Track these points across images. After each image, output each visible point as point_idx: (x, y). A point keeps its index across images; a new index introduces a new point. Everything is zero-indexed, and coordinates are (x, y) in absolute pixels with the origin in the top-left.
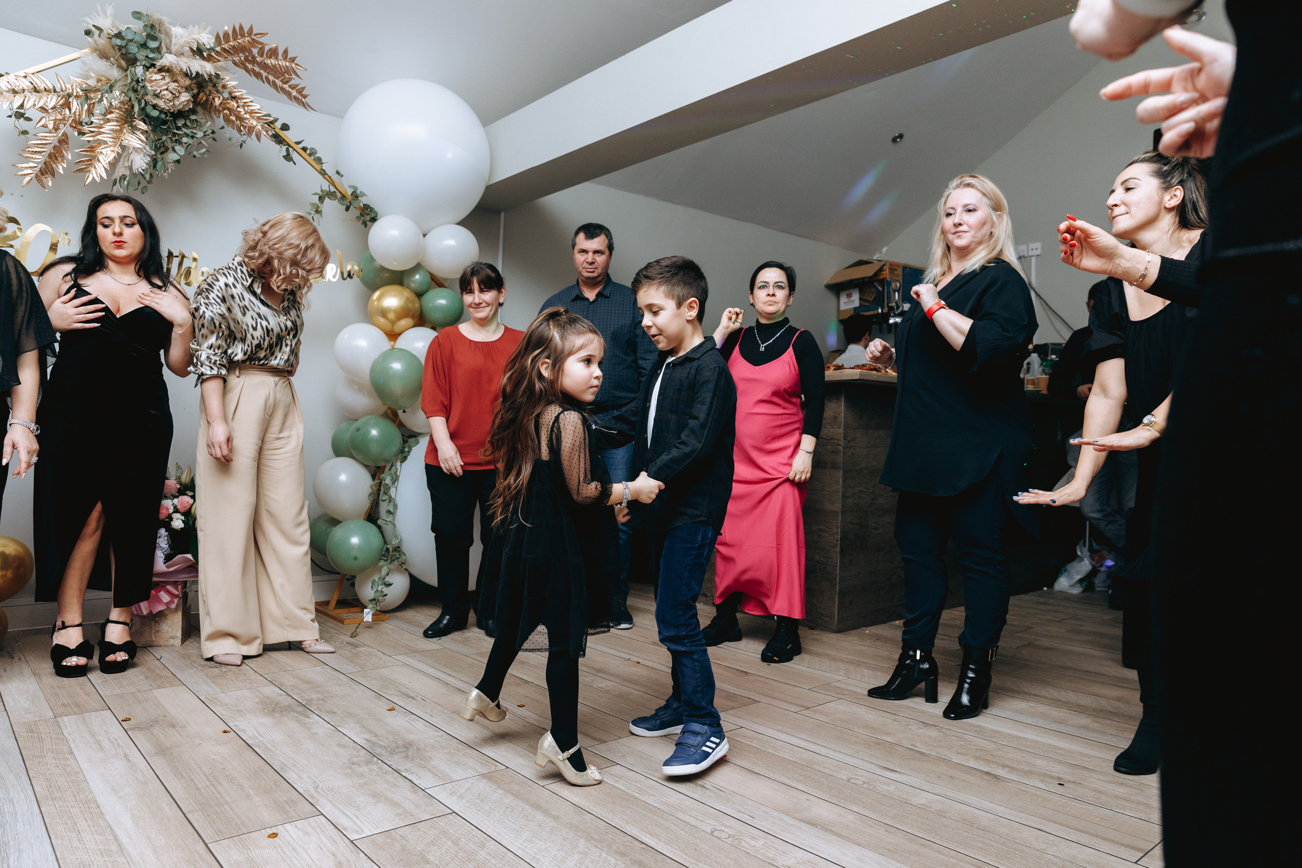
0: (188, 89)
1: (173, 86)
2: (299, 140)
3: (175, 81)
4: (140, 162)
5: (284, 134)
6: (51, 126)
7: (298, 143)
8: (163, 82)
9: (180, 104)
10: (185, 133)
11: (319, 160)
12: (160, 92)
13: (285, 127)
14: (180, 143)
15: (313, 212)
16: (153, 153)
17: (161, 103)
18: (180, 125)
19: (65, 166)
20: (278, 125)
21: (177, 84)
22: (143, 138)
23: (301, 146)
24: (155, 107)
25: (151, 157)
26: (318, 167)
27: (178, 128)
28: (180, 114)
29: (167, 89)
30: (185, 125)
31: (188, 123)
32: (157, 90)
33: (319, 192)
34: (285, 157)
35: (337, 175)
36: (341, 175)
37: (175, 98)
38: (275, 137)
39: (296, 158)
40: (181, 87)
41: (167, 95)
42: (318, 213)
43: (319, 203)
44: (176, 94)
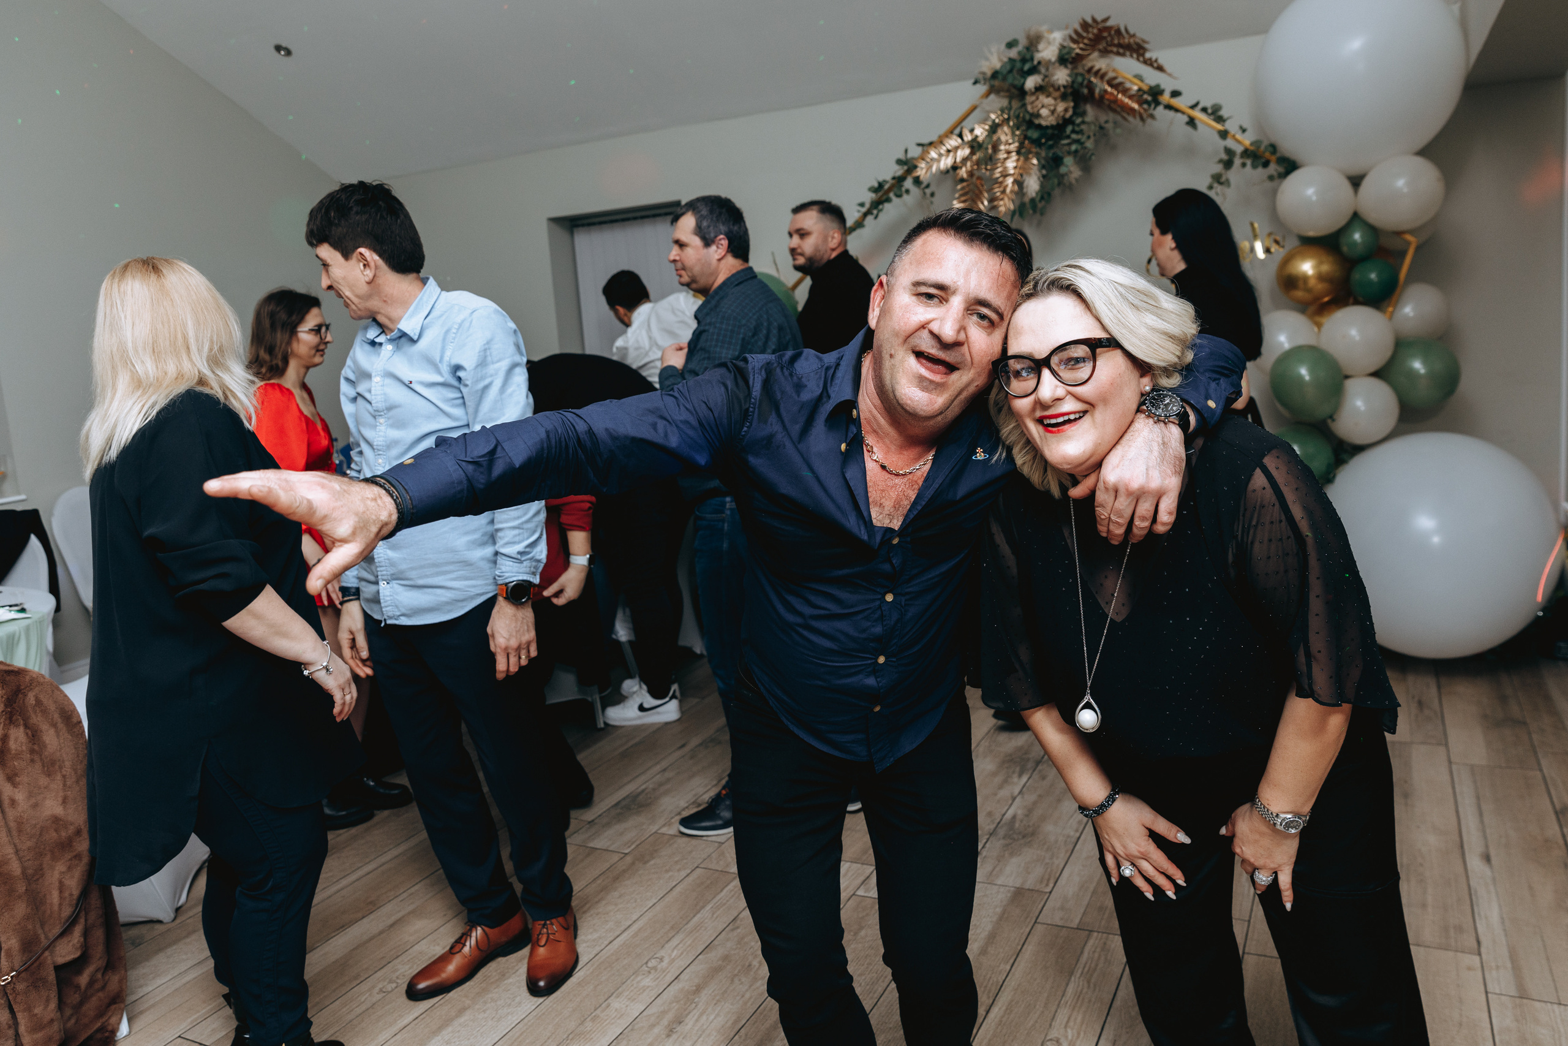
0: (1064, 97)
1: (1049, 101)
2: (1193, 102)
3: (1048, 96)
4: (1033, 185)
5: (1176, 102)
6: (965, 176)
7: (1193, 107)
9: (1058, 116)
10: (1074, 140)
11: (1220, 119)
12: (1038, 111)
13: (1175, 94)
14: (1069, 153)
15: (1216, 185)
16: (1044, 172)
17: (1044, 123)
18: (1069, 133)
19: (986, 203)
20: (1166, 94)
21: (1050, 99)
22: (1035, 161)
23: (1199, 108)
24: (1039, 127)
25: (1044, 176)
26: (1219, 127)
27: (1068, 137)
28: (1067, 122)
29: (1043, 106)
30: (1073, 131)
31: (1077, 129)
32: (1036, 110)
33: (1224, 157)
34: (1188, 123)
35: (1240, 132)
36: (1244, 131)
37: (1053, 112)
38: (1169, 107)
39: (1197, 122)
40: (1055, 99)
41: (1044, 112)
42: (1221, 183)
43: (1223, 171)
44: (1052, 108)
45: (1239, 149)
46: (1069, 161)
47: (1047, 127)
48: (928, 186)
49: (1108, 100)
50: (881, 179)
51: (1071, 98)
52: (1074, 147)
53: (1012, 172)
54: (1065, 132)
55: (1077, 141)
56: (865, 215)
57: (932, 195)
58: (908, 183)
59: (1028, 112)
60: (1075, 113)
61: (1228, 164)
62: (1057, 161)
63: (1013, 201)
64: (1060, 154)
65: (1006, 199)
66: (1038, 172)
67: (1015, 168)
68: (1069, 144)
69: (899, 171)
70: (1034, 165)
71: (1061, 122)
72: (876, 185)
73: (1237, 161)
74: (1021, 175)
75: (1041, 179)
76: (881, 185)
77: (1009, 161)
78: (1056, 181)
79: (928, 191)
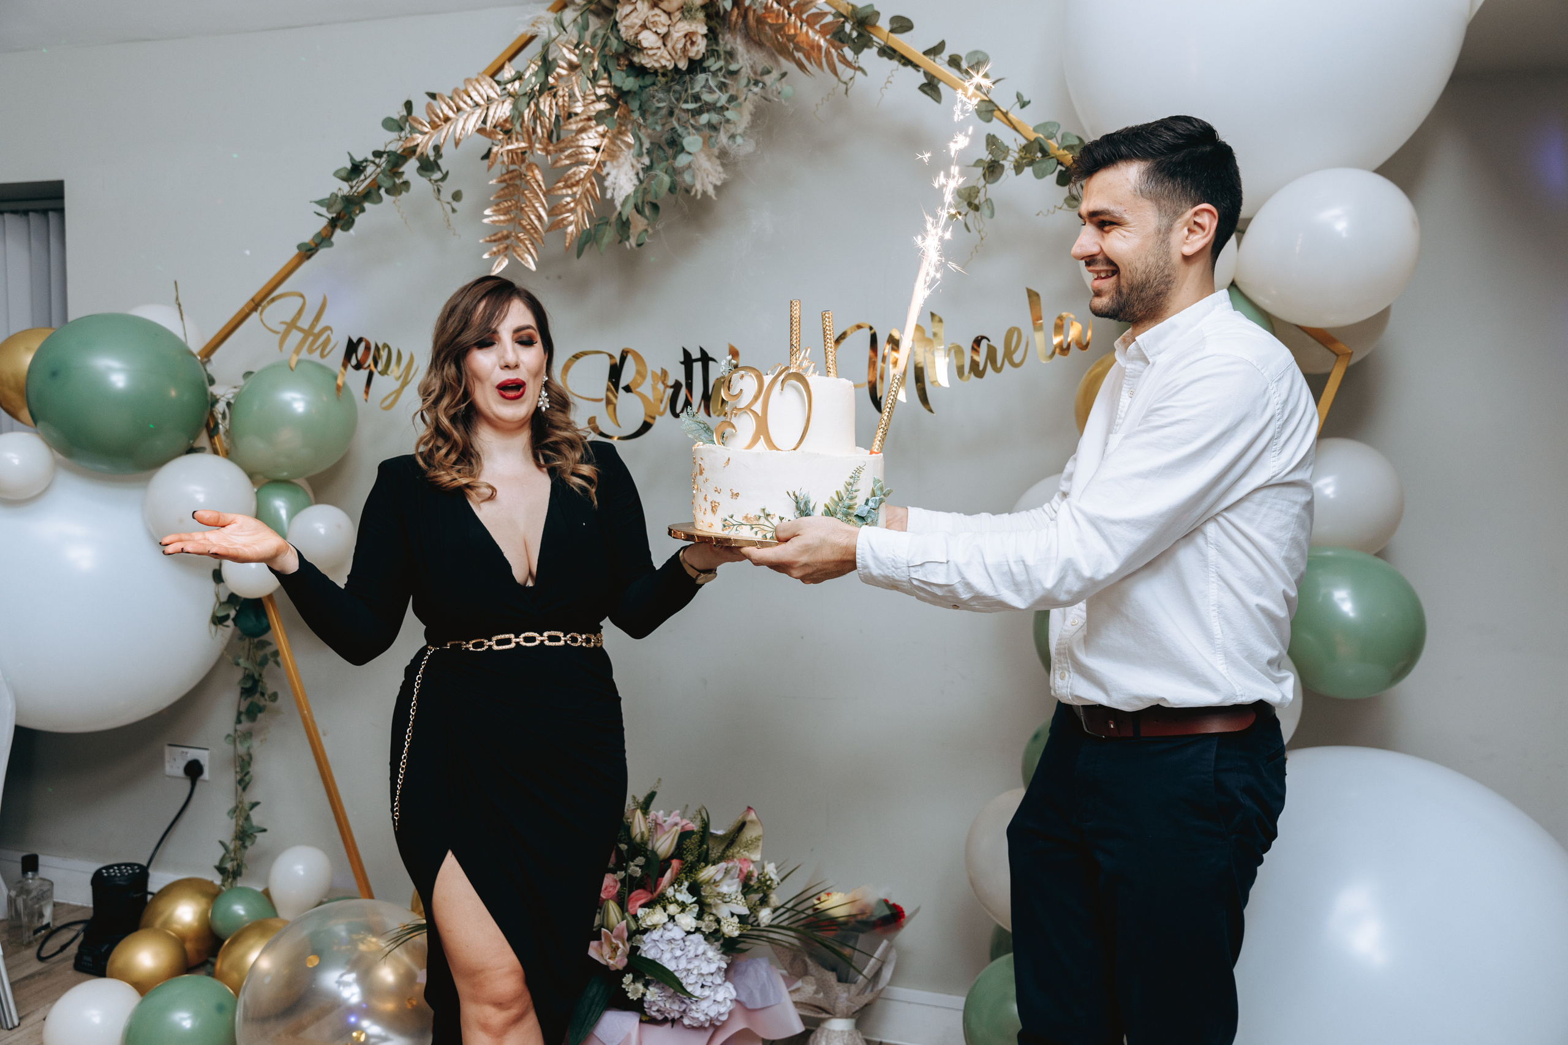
2: (934, 43)
4: (624, 184)
5: (901, 41)
7: (934, 51)
8: (634, 14)
9: (677, 50)
10: (706, 103)
12: (636, 37)
13: (902, 25)
14: (696, 128)
16: (646, 162)
17: (650, 62)
18: (697, 89)
20: (884, 24)
21: (657, 11)
22: (630, 139)
23: (945, 55)
24: (640, 71)
25: (645, 169)
27: (697, 96)
28: (696, 66)
29: (644, 27)
30: (707, 86)
32: (631, 32)
33: (986, 156)
34: (923, 88)
35: (1018, 105)
36: (1023, 105)
37: (665, 37)
38: (888, 52)
39: (941, 86)
40: (669, 14)
41: (648, 39)
42: (977, 208)
43: (982, 182)
44: (663, 30)
45: (1013, 141)
46: (692, 141)
47: (656, 72)
48: (445, 177)
49: (771, 25)
50: (358, 158)
51: (701, 15)
52: (704, 118)
53: (591, 156)
54: (692, 88)
55: (711, 107)
56: (333, 224)
57: (457, 196)
58: (410, 168)
59: (619, 38)
60: (712, 52)
61: (993, 170)
62: (675, 144)
63: (589, 214)
64: (680, 130)
65: (579, 210)
66: (635, 162)
67: (597, 149)
68: (698, 112)
69: (391, 142)
70: (629, 146)
71: (683, 65)
72: (349, 166)
73: (1008, 164)
74: (604, 163)
75: (641, 175)
76: (356, 169)
77: (584, 135)
78: (666, 179)
79: (448, 188)
